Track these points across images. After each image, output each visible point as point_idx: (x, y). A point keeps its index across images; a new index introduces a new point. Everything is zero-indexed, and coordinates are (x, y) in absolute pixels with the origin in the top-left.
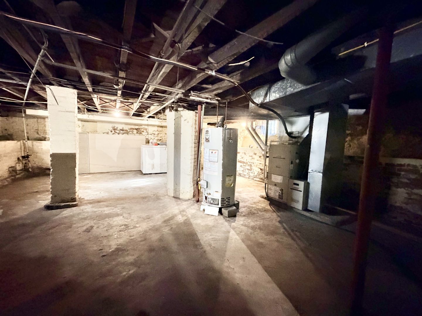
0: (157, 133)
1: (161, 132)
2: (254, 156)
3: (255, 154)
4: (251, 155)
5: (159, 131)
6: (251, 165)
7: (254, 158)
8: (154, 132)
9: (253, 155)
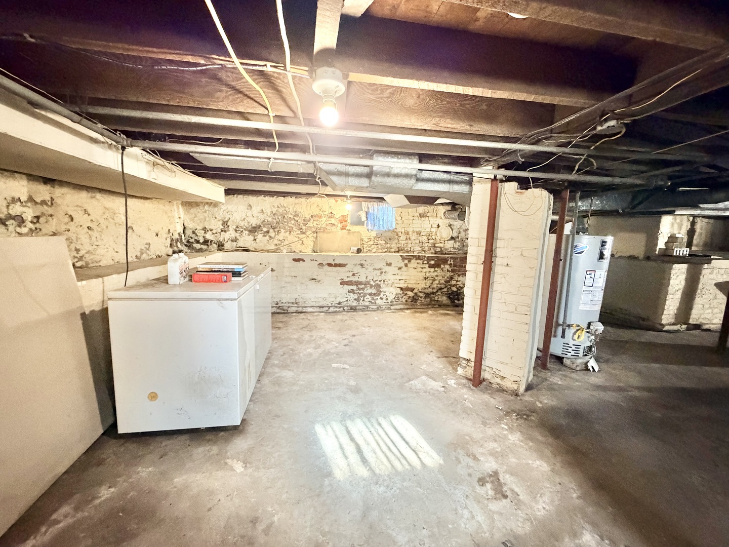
0: (29, 213)
1: (48, 210)
2: (387, 268)
3: (390, 265)
4: (378, 268)
5: (38, 200)
6: (378, 286)
7: (385, 272)
8: (16, 209)
9: (382, 267)
